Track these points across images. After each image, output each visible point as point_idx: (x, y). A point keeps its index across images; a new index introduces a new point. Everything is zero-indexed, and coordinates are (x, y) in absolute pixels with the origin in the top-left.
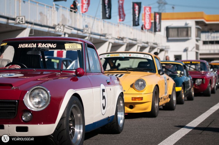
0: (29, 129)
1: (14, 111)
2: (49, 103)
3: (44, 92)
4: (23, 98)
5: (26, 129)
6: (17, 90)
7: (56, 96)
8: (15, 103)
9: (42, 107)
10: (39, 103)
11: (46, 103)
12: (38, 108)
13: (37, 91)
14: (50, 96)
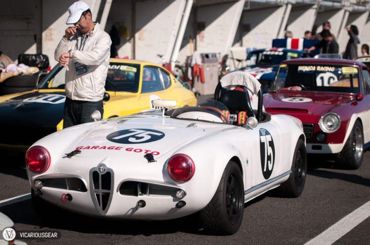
0: (323, 148)
1: (310, 132)
2: (339, 127)
3: (336, 118)
4: (318, 122)
5: (320, 148)
6: (312, 115)
7: (345, 119)
8: (311, 126)
9: (333, 130)
10: (331, 126)
11: (337, 126)
12: (330, 130)
13: (329, 117)
14: (340, 121)
